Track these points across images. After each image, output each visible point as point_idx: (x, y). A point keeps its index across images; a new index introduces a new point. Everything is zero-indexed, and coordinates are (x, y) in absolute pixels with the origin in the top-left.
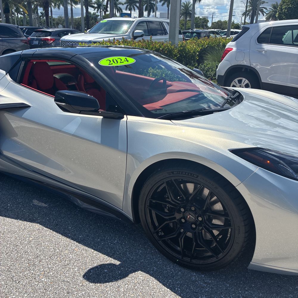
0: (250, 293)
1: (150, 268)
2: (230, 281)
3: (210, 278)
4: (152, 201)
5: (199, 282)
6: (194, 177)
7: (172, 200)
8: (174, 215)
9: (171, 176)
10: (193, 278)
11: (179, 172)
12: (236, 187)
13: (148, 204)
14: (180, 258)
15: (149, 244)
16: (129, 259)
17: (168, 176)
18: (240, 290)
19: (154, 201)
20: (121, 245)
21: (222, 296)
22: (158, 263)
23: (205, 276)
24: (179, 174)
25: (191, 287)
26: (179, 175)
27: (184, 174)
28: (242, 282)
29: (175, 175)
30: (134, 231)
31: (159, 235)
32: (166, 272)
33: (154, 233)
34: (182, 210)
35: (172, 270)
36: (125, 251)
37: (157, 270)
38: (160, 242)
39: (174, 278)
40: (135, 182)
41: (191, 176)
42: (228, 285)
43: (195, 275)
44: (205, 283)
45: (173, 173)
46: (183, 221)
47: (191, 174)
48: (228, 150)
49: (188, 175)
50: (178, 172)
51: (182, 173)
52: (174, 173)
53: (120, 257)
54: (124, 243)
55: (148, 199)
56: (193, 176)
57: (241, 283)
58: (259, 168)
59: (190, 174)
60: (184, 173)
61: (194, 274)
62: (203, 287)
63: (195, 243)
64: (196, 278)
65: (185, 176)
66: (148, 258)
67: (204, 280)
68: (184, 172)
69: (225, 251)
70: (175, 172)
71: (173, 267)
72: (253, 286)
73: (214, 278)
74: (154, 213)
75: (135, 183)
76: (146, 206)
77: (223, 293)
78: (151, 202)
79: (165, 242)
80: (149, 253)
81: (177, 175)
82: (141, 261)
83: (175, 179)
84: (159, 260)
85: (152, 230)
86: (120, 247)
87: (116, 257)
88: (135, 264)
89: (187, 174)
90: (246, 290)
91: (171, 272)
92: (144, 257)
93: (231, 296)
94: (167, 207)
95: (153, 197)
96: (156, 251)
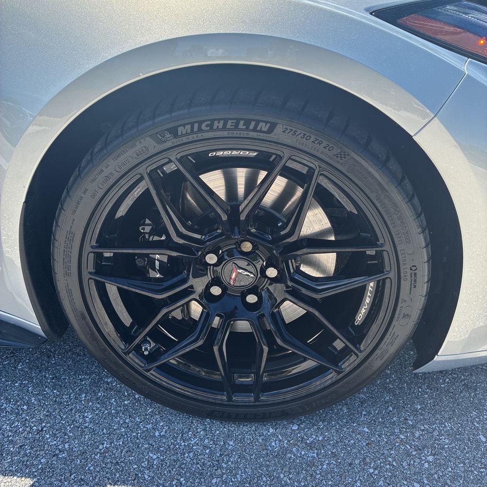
0: (423, 430)
1: (140, 461)
2: (365, 415)
3: (313, 426)
4: (102, 253)
5: (294, 449)
6: (261, 131)
7: (180, 235)
8: (185, 281)
9: (169, 144)
10: (273, 444)
11: (200, 123)
12: (416, 139)
13: (89, 265)
14: (222, 400)
15: (108, 383)
16: (57, 455)
17: (156, 151)
18: (401, 432)
19: (108, 254)
20: (18, 414)
21: (371, 471)
22: (157, 434)
23: (299, 425)
24: (200, 130)
25: (282, 476)
26: (200, 136)
27: (218, 129)
28: (391, 408)
29: (185, 140)
30: (49, 357)
31: (146, 353)
32: (191, 455)
33: (127, 353)
34: (211, 259)
35: (206, 441)
36: (38, 432)
37: (163, 460)
38: (153, 374)
39: (221, 468)
40: (23, 200)
41: (247, 129)
42: (366, 430)
43: (273, 435)
44: (311, 446)
45: (174, 132)
46: (216, 291)
47: (247, 122)
48: (367, 10)
49: (236, 127)
50: (196, 126)
51: (211, 126)
52: (181, 130)
53: (26, 459)
54: (25, 407)
55: (87, 248)
56: (255, 130)
57: (390, 411)
58: (470, 61)
59: (242, 122)
60: (221, 125)
61: (271, 430)
62: (312, 464)
63: (266, 349)
64: (280, 441)
65: (225, 134)
66: (119, 429)
67: (303, 438)
68: (219, 120)
69: (362, 348)
70: (184, 125)
71: (205, 430)
72: (419, 407)
73: (324, 421)
74: (112, 290)
75: (26, 202)
76: (86, 276)
77: (368, 460)
78: (99, 257)
79: (166, 369)
80: (117, 413)
81: (190, 138)
82: (101, 447)
83: (182, 157)
84: (157, 423)
85: (119, 345)
86: (14, 423)
87: (11, 464)
88: (83, 467)
89: (229, 125)
90: (413, 427)
91: (207, 451)
92: (105, 431)
93: (390, 459)
94: (157, 263)
95: (103, 242)
96: (137, 396)
